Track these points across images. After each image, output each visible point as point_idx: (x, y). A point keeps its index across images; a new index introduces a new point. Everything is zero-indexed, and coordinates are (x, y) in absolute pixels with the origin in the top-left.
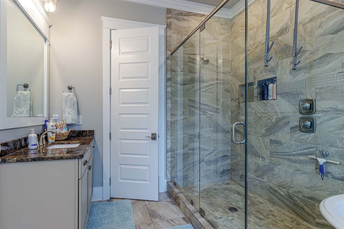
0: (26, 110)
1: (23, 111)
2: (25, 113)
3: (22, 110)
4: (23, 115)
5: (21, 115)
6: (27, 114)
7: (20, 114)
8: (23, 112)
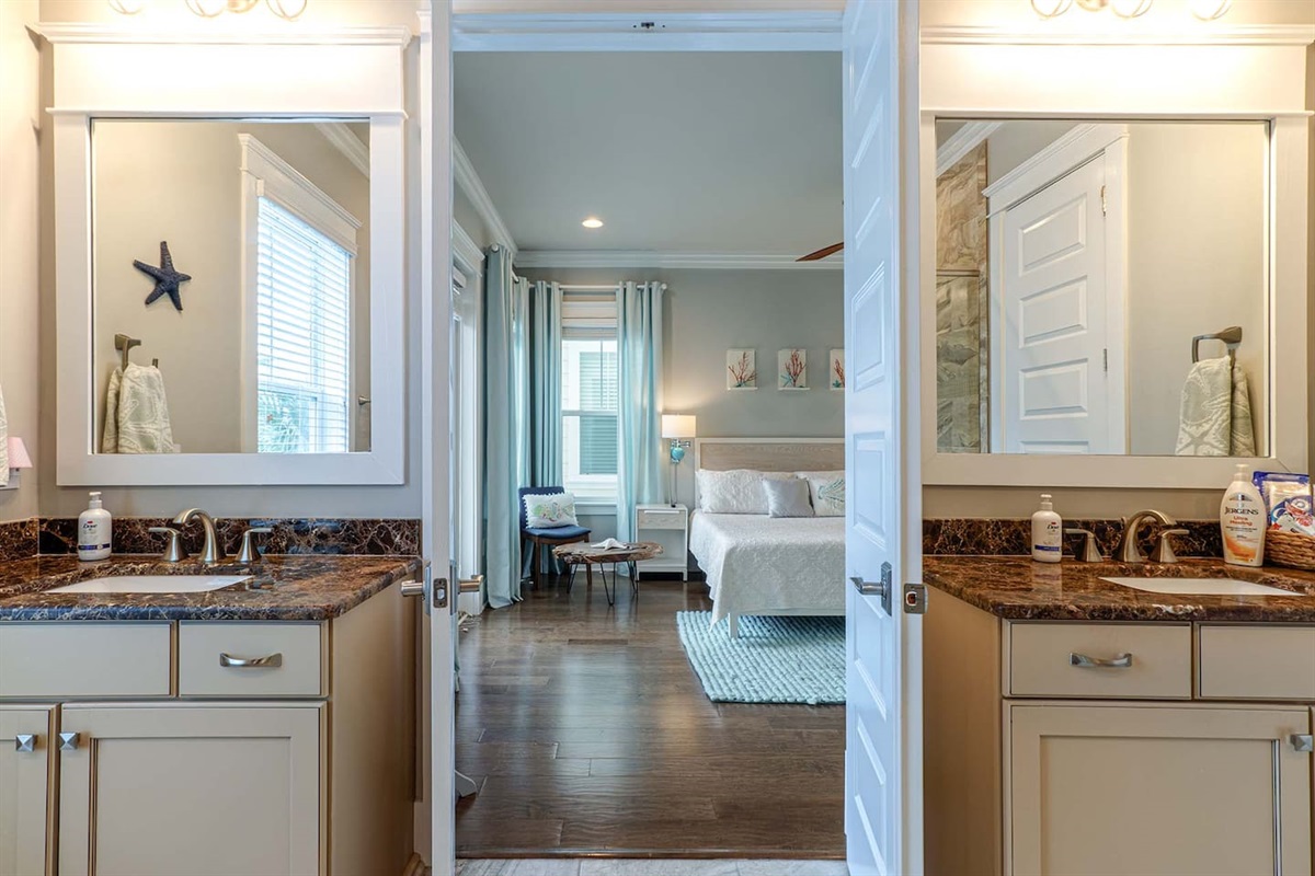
0: (1213, 431)
1: (1205, 434)
2: (1213, 442)
3: (1202, 430)
4: (1203, 450)
5: (1196, 452)
6: (1216, 444)
7: (1192, 447)
8: (1205, 439)
